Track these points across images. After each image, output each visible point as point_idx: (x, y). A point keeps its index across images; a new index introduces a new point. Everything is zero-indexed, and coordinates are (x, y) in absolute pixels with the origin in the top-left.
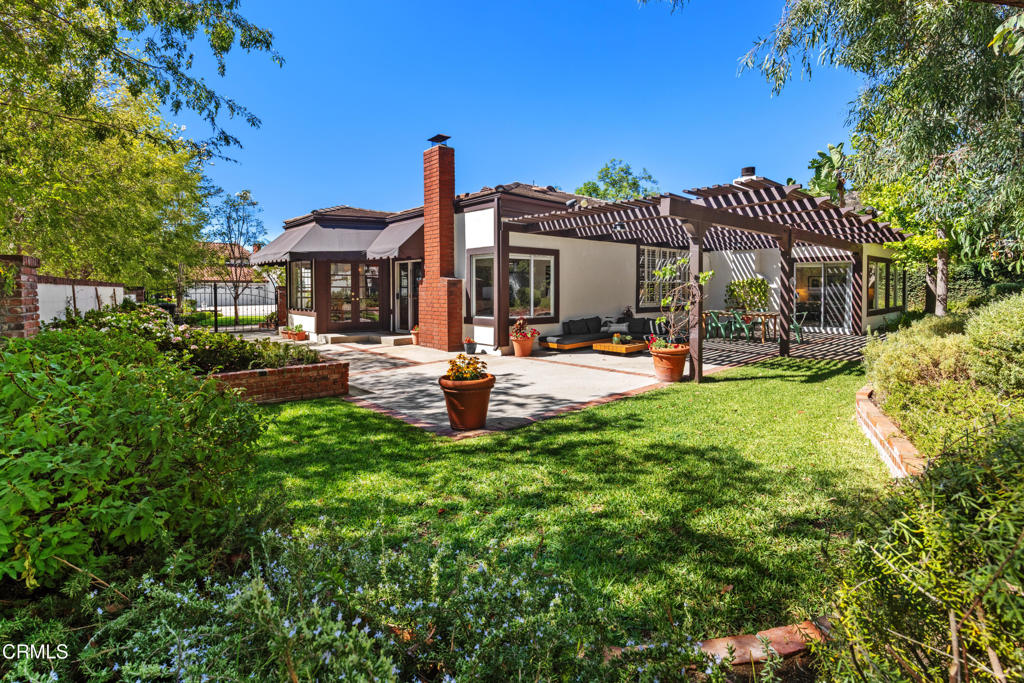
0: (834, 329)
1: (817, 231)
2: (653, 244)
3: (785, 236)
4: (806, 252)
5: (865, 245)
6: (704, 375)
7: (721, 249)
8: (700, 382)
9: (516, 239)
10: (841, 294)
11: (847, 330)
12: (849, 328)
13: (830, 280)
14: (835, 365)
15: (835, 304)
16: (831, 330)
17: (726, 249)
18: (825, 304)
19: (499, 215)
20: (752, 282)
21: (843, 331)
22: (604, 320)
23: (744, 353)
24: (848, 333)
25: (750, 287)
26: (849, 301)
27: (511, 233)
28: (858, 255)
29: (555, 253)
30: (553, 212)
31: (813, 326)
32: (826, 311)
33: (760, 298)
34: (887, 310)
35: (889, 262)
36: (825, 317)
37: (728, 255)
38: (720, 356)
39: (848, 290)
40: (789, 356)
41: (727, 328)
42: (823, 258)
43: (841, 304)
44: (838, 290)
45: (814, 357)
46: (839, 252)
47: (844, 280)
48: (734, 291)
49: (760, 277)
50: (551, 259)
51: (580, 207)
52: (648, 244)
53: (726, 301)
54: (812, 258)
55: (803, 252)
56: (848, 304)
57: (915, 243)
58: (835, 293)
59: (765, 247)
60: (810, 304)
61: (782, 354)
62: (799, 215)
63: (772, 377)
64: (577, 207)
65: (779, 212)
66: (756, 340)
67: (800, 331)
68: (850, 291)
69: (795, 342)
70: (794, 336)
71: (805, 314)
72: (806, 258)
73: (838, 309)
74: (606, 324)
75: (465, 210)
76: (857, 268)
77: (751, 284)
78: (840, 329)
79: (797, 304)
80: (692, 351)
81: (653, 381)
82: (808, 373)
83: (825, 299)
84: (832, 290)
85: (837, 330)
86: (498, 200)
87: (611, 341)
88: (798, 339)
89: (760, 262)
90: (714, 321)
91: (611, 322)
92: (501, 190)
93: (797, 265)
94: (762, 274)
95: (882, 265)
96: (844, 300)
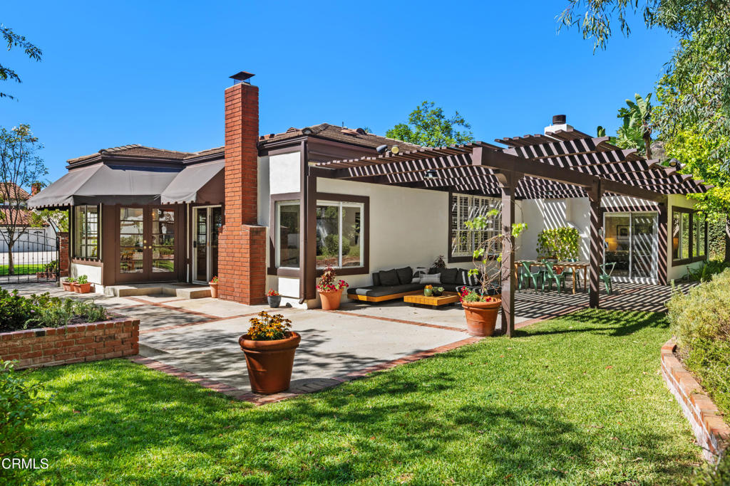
0: (642, 279)
1: (625, 182)
2: (465, 192)
3: (595, 187)
4: (614, 202)
5: (670, 196)
6: (516, 329)
7: (534, 198)
8: (512, 336)
9: (323, 185)
10: (647, 243)
11: (653, 280)
12: (655, 278)
13: (637, 230)
14: (642, 317)
15: (642, 254)
16: (639, 280)
17: (538, 198)
18: (633, 253)
19: (306, 160)
20: (563, 231)
21: (650, 280)
22: (415, 270)
23: (555, 304)
24: (655, 284)
25: (561, 237)
26: (656, 251)
27: (318, 179)
28: (663, 206)
29: (365, 200)
30: (363, 158)
31: (622, 276)
32: (634, 261)
33: (571, 248)
34: (691, 260)
35: (691, 212)
36: (633, 267)
37: (540, 203)
38: (532, 308)
39: (654, 240)
40: (599, 308)
41: (539, 278)
42: (631, 207)
43: (648, 254)
44: (645, 240)
45: (622, 308)
46: (646, 203)
47: (650, 231)
48: (545, 240)
49: (571, 226)
50: (361, 206)
51: (391, 154)
52: (461, 192)
53: (538, 250)
54: (620, 208)
55: (612, 202)
56: (654, 254)
57: (715, 194)
58: (641, 243)
59: (576, 196)
60: (619, 253)
61: (592, 306)
62: (608, 166)
63: (582, 331)
64: (387, 153)
65: (589, 163)
66: (568, 291)
67: (609, 282)
68: (656, 241)
69: (604, 292)
70: (604, 286)
71: (614, 264)
72: (615, 208)
73: (644, 258)
74: (417, 275)
75: (270, 152)
76: (663, 219)
77: (562, 233)
78: (647, 279)
79: (606, 253)
80: (504, 305)
81: (465, 336)
82: (617, 326)
83: (633, 248)
84: (639, 239)
85: (645, 280)
86: (306, 143)
87: (422, 293)
88: (608, 289)
89: (571, 210)
90: (526, 272)
91: (422, 273)
92: (308, 132)
93: (606, 215)
94: (572, 222)
95: (685, 215)
96: (651, 249)
